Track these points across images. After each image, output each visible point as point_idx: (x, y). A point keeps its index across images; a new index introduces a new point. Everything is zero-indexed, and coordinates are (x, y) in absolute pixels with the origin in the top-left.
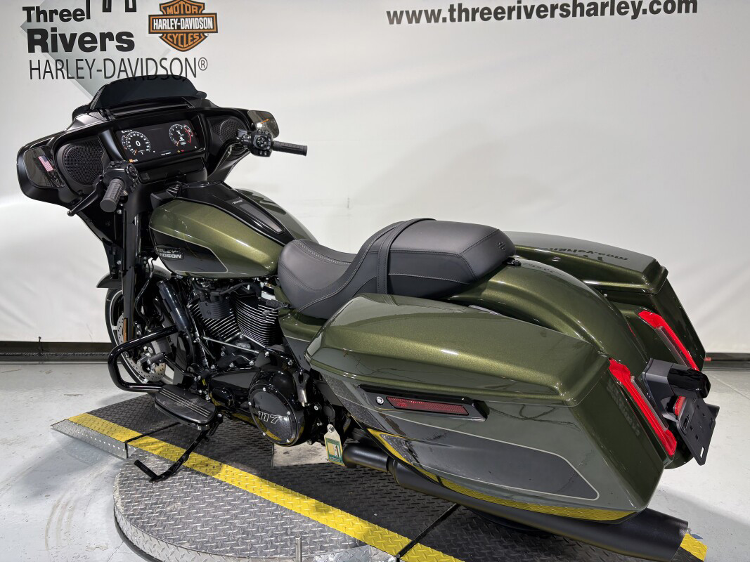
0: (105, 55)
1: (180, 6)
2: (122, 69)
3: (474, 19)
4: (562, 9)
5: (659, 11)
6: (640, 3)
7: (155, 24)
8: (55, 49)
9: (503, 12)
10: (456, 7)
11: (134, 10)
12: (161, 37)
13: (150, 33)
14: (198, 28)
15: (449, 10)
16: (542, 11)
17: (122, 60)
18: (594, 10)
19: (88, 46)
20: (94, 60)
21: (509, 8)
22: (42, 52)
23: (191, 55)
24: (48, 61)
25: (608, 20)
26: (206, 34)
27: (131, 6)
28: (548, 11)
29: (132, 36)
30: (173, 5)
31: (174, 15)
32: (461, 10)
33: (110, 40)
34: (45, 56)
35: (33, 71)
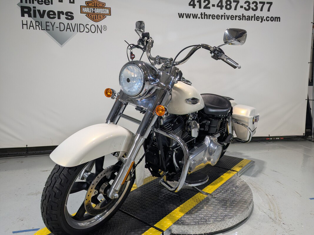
0: (60, 21)
1: (95, 3)
2: (68, 28)
3: (209, 18)
4: (239, 17)
5: (269, 20)
6: (263, 17)
7: (83, 10)
8: (35, 16)
9: (219, 17)
10: (203, 13)
11: (73, 2)
12: (86, 15)
13: (81, 13)
14: (102, 13)
15: (201, 15)
16: (232, 17)
17: (68, 24)
18: (249, 18)
19: (51, 16)
20: (55, 23)
21: (221, 15)
22: (29, 17)
24: (31, 21)
25: (253, 22)
26: (106, 16)
27: (72, 1)
28: (234, 18)
29: (73, 14)
30: (91, 2)
31: (92, 6)
32: (205, 15)
33: (62, 15)
34: (29, 19)
35: (23, 25)
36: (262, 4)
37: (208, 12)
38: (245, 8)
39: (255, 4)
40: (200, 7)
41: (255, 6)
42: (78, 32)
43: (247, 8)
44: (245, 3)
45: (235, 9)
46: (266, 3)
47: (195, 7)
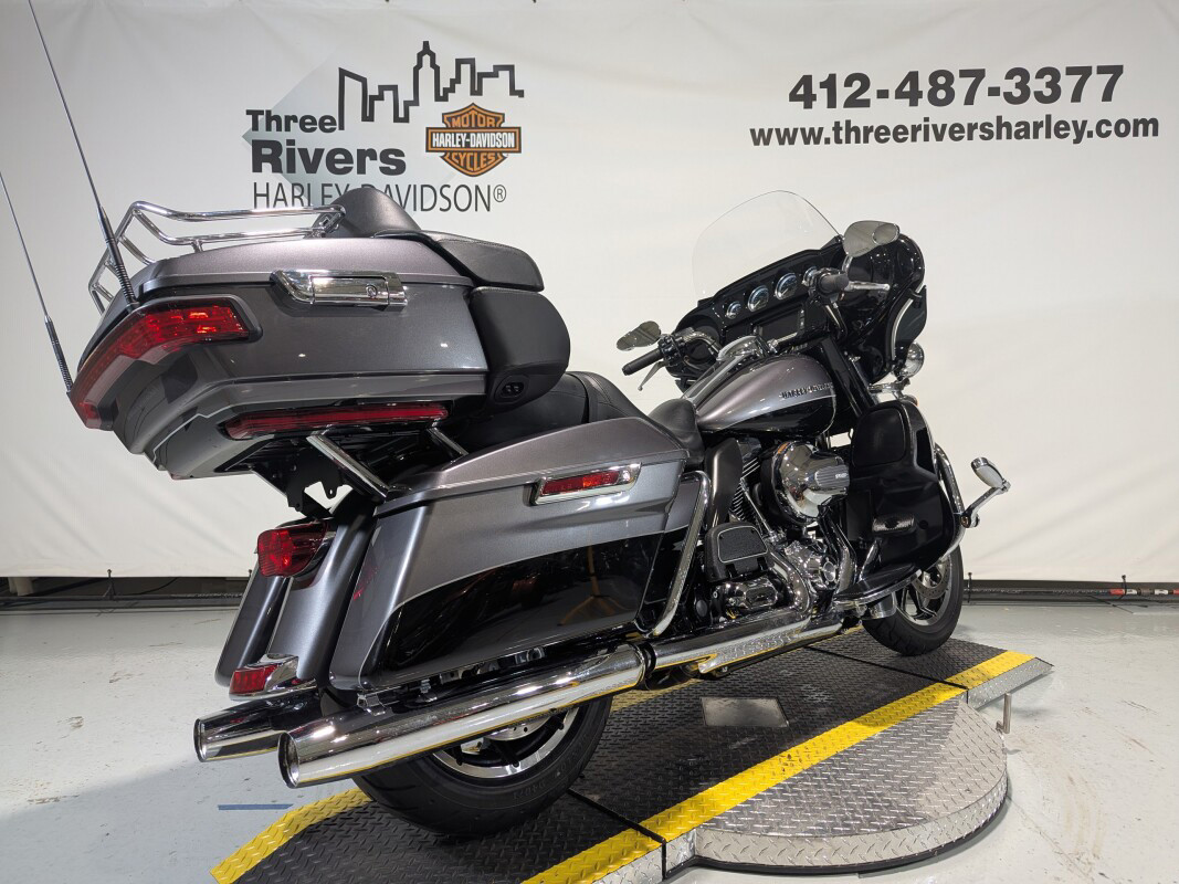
0: (364, 179)
1: (470, 116)
3: (866, 141)
4: (983, 129)
5: (1108, 133)
6: (1084, 123)
7: (434, 140)
8: (291, 169)
9: (906, 132)
10: (843, 125)
11: (406, 119)
12: (442, 157)
13: (427, 151)
14: (494, 146)
15: (834, 129)
16: (957, 132)
17: (388, 186)
18: (1025, 131)
19: (339, 166)
20: (348, 185)
21: (913, 127)
22: (274, 171)
23: (483, 181)
24: (280, 185)
25: (1042, 144)
26: (504, 155)
27: (401, 115)
28: (963, 132)
29: (403, 155)
30: (461, 115)
31: (462, 128)
32: (849, 129)
33: (371, 159)
34: (278, 178)
35: (258, 198)
36: (1079, 77)
37: (859, 117)
38: (1008, 97)
39: (1048, 78)
40: (832, 103)
41: (1048, 85)
42: (415, 209)
43: (1017, 93)
44: (1010, 75)
45: (969, 100)
46: (1094, 70)
47: (814, 103)
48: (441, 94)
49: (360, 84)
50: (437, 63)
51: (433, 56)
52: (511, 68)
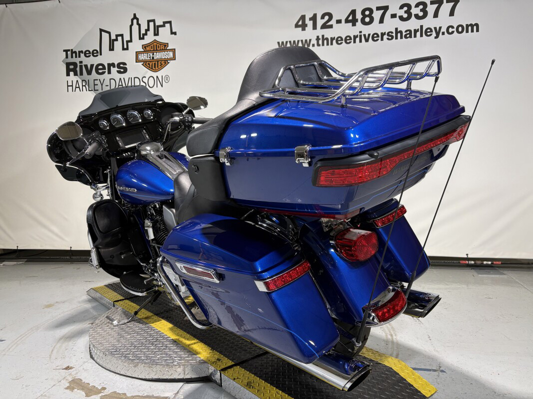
0: (110, 76)
1: (154, 45)
2: (120, 85)
3: (332, 44)
4: (388, 35)
5: (453, 32)
6: (440, 28)
7: (139, 57)
8: (81, 74)
9: (351, 39)
10: (321, 37)
11: (127, 49)
12: (143, 64)
13: (136, 62)
14: (164, 58)
15: (316, 39)
16: (376, 37)
17: (120, 79)
18: (409, 34)
19: (100, 71)
20: (104, 79)
21: (354, 36)
22: (75, 75)
23: (160, 74)
24: (77, 81)
25: (418, 40)
26: (169, 61)
27: (125, 47)
28: (379, 37)
29: (125, 64)
30: (150, 45)
31: (150, 51)
32: (323, 39)
33: (113, 67)
34: (75, 79)
35: (69, 87)
36: (437, 5)
37: (328, 33)
38: (401, 18)
39: (421, 7)
40: (315, 27)
41: (421, 10)
43: (405, 16)
44: (401, 7)
45: (381, 21)
46: (445, 2)
47: (306, 28)
48: (142, 37)
49: (108, 34)
50: (140, 23)
51: (138, 19)
52: (170, 22)
